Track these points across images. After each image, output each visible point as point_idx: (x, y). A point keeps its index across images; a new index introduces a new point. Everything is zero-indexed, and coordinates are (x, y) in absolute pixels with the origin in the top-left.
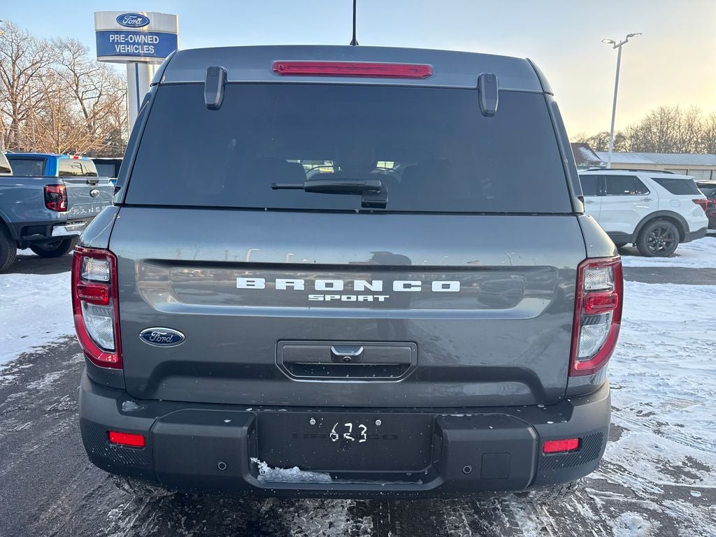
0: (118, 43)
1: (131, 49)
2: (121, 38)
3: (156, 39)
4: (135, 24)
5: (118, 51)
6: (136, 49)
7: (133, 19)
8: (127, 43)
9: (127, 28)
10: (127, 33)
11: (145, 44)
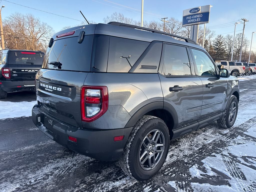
0: (189, 19)
1: (193, 21)
2: (190, 18)
3: (201, 15)
4: (195, 12)
5: (188, 22)
6: (194, 20)
7: (194, 10)
8: (192, 19)
9: (192, 14)
10: (192, 15)
11: (197, 18)
